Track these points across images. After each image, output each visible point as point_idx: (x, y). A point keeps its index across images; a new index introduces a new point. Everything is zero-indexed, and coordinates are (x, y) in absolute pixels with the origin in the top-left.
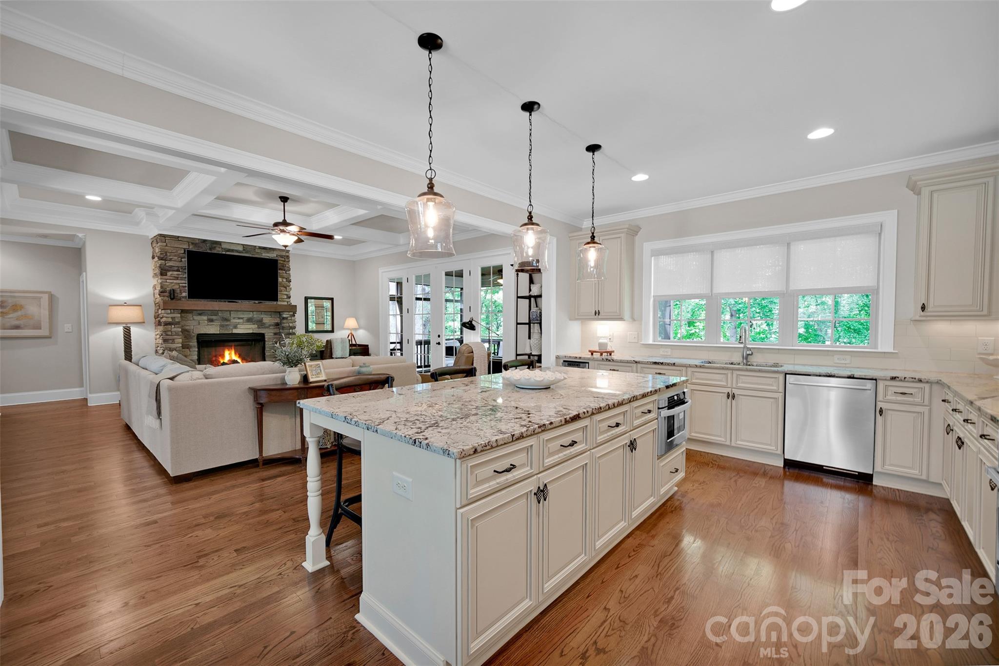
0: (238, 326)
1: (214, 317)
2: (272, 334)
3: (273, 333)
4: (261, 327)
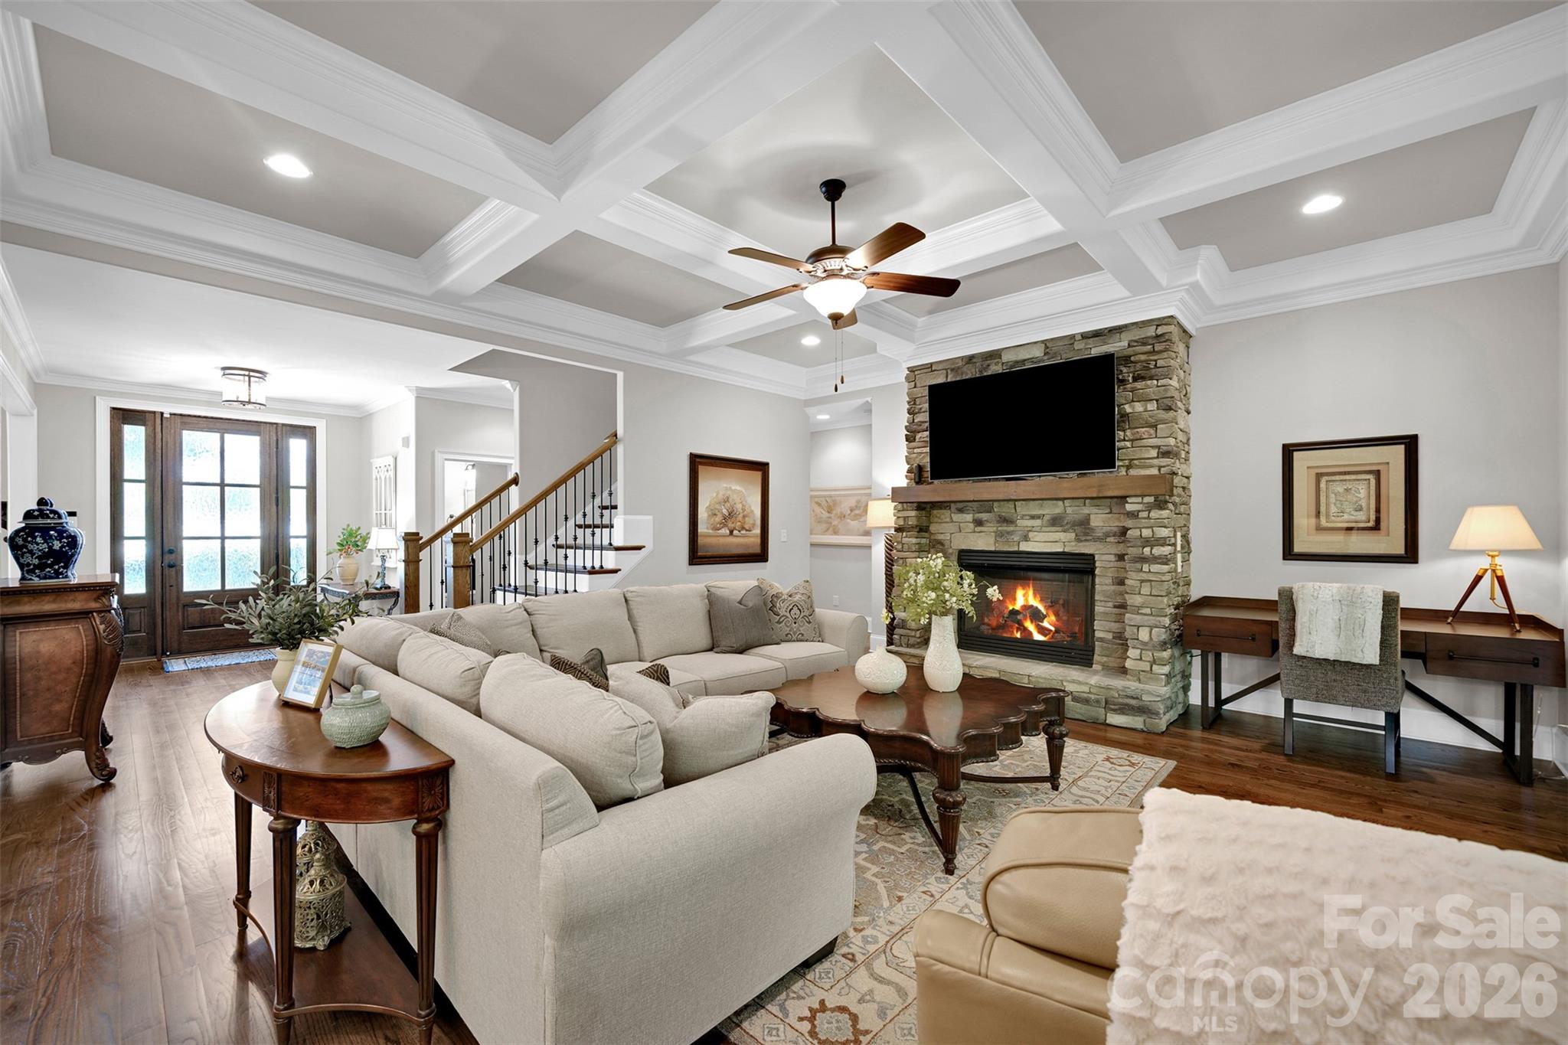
0: (1031, 535)
1: (984, 516)
2: (1112, 558)
3: (1115, 555)
4: (1083, 538)
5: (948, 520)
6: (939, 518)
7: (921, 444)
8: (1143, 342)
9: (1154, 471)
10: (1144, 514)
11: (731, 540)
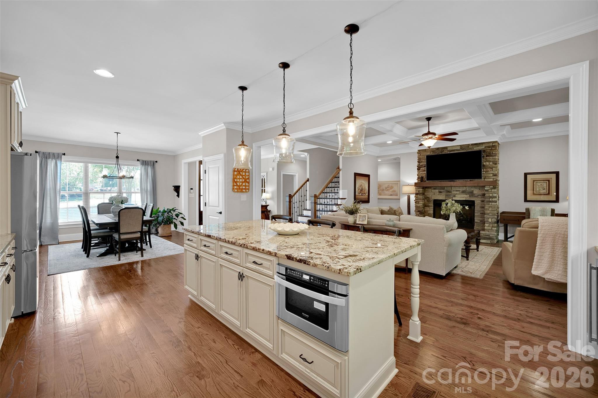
0: (456, 195)
1: (442, 190)
2: (480, 201)
3: (481, 201)
4: (471, 196)
5: (431, 191)
6: (428, 191)
7: (422, 171)
8: (489, 147)
9: (492, 180)
10: (490, 190)
11: (362, 197)
